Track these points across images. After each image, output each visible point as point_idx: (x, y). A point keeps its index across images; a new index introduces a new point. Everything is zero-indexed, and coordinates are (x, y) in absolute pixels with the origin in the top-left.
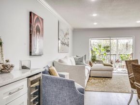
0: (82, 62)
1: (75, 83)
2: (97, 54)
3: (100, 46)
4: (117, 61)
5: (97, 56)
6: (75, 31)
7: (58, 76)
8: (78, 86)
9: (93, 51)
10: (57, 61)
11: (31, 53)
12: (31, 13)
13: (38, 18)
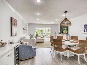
0: (33, 37)
1: (32, 47)
2: (38, 33)
3: (39, 30)
4: (45, 36)
5: (38, 34)
6: (29, 24)
7: (25, 45)
8: (33, 47)
9: (36, 32)
10: (23, 37)
11: (11, 35)
12: (11, 18)
13: (14, 20)
